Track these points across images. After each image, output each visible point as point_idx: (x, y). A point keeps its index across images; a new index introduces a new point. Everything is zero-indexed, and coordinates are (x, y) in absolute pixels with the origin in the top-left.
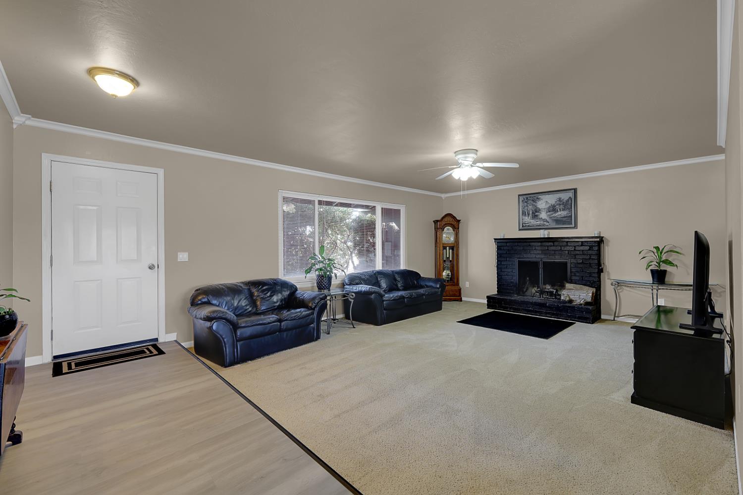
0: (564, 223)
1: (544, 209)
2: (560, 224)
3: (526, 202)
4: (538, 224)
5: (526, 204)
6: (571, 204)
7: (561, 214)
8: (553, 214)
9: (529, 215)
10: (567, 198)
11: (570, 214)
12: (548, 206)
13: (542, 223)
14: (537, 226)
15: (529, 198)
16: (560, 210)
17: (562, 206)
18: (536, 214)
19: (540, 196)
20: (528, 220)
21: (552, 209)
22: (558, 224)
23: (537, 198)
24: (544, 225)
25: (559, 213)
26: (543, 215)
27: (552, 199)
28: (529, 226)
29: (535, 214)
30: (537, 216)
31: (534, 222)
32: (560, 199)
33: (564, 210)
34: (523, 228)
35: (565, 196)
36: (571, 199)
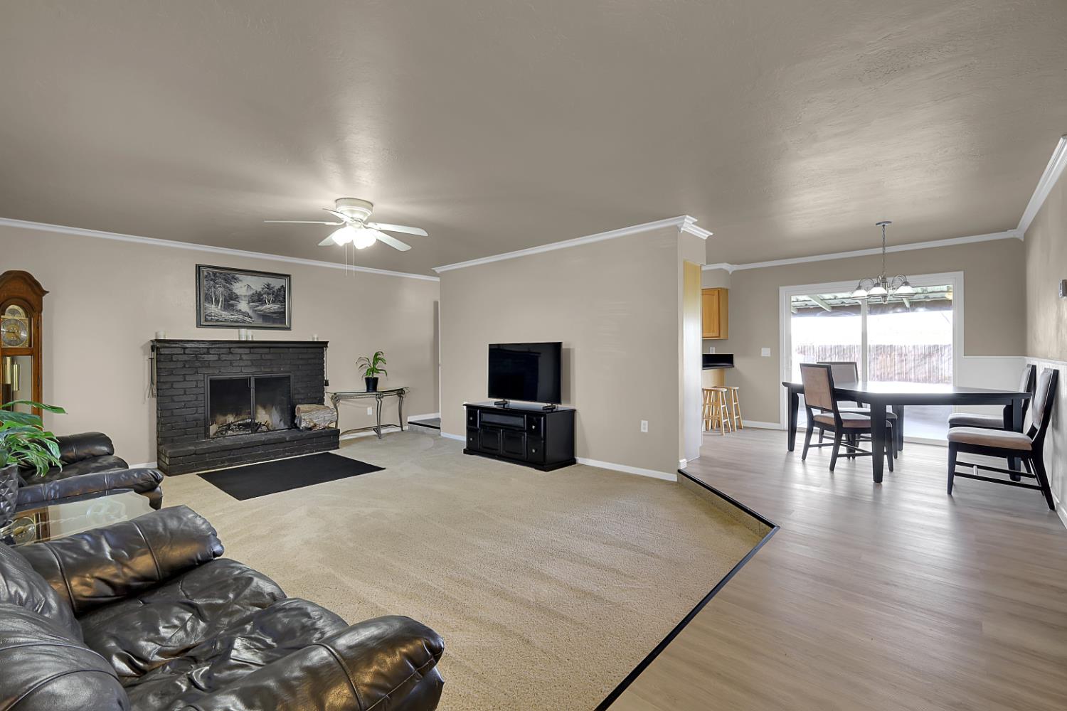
0: (274, 321)
1: (245, 296)
2: (269, 322)
3: (212, 280)
4: (235, 320)
5: (212, 282)
6: (285, 296)
7: (270, 307)
8: (258, 306)
9: (217, 302)
10: (278, 287)
11: (282, 310)
12: (250, 293)
13: (241, 317)
14: (232, 321)
15: (218, 274)
16: (269, 302)
17: (271, 296)
18: (232, 302)
19: (237, 276)
20: (214, 309)
21: (257, 298)
22: (266, 322)
23: (233, 278)
24: (244, 321)
25: (268, 306)
26: (243, 306)
27: (257, 284)
28: (217, 321)
29: (230, 301)
30: (233, 305)
31: (226, 315)
32: (269, 285)
33: (274, 302)
34: (205, 323)
35: (276, 283)
36: (285, 289)
